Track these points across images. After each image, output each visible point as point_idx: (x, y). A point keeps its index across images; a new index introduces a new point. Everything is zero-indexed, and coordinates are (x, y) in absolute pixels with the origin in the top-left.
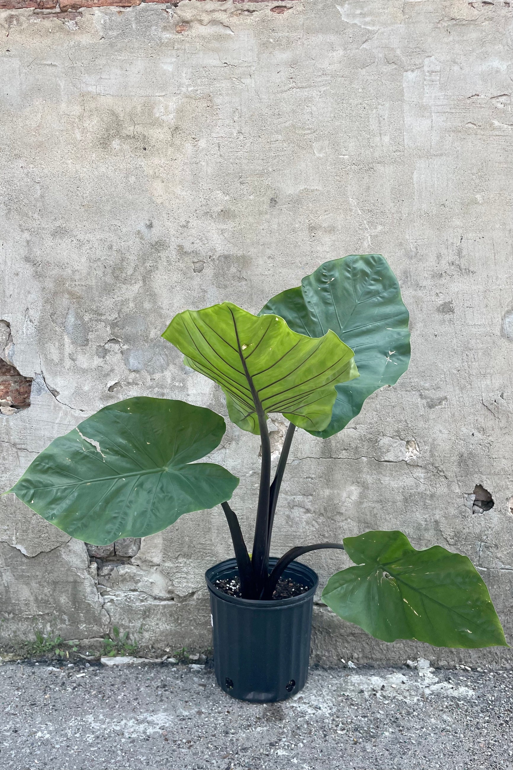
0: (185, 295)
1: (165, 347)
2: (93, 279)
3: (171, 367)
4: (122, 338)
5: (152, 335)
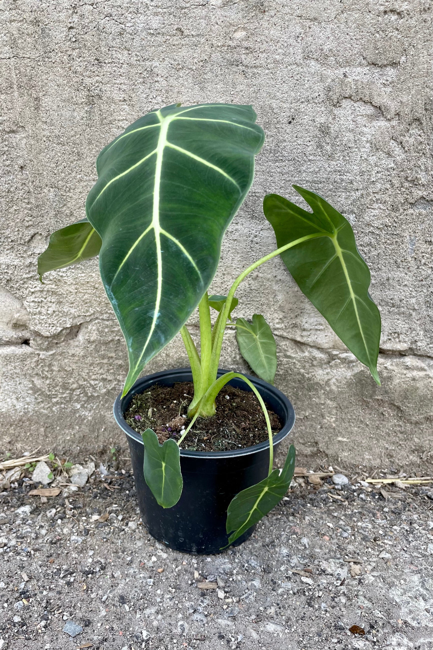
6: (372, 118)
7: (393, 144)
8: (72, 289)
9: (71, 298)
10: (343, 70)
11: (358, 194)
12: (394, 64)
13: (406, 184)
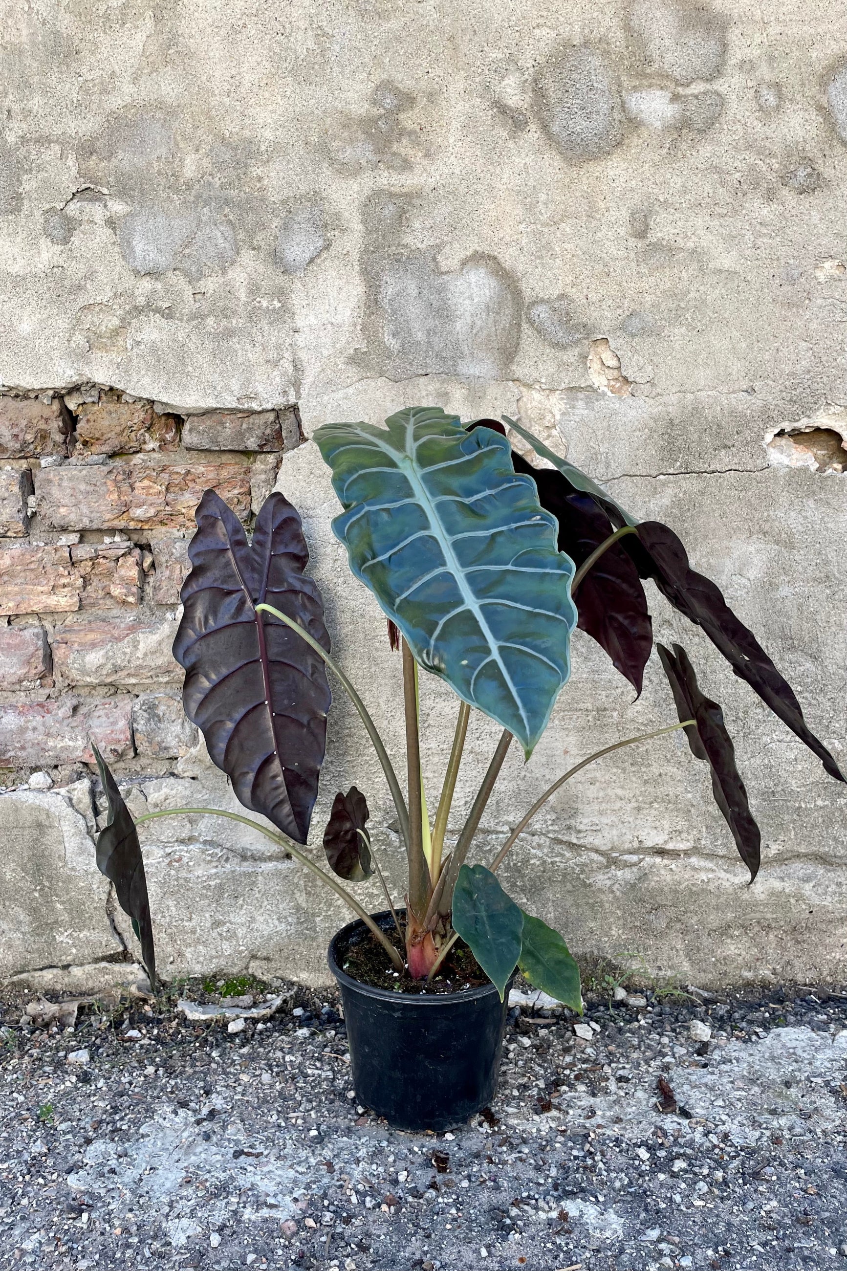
0: (270, 49)
1: (227, 202)
2: (22, 26)
3: (247, 257)
4: (109, 186)
5: (190, 167)
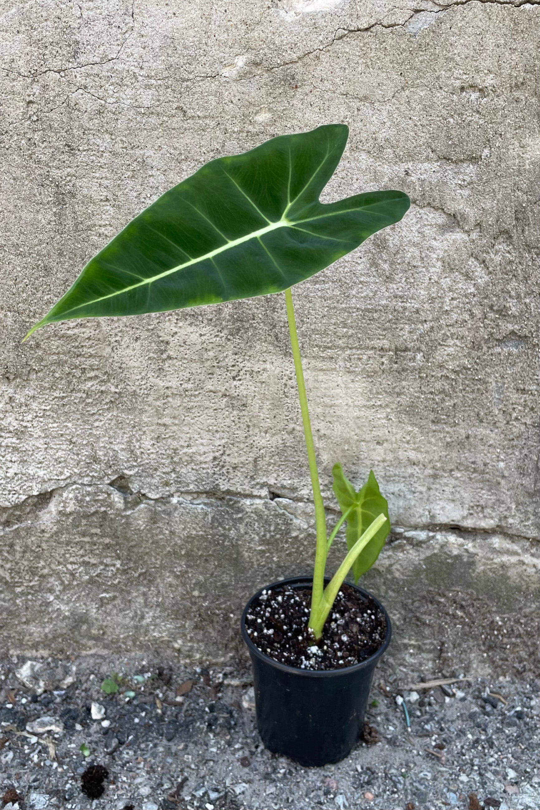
6: (443, 229)
7: (472, 262)
8: (40, 443)
9: (39, 456)
10: (404, 166)
11: (427, 326)
12: (474, 159)
13: (492, 315)
